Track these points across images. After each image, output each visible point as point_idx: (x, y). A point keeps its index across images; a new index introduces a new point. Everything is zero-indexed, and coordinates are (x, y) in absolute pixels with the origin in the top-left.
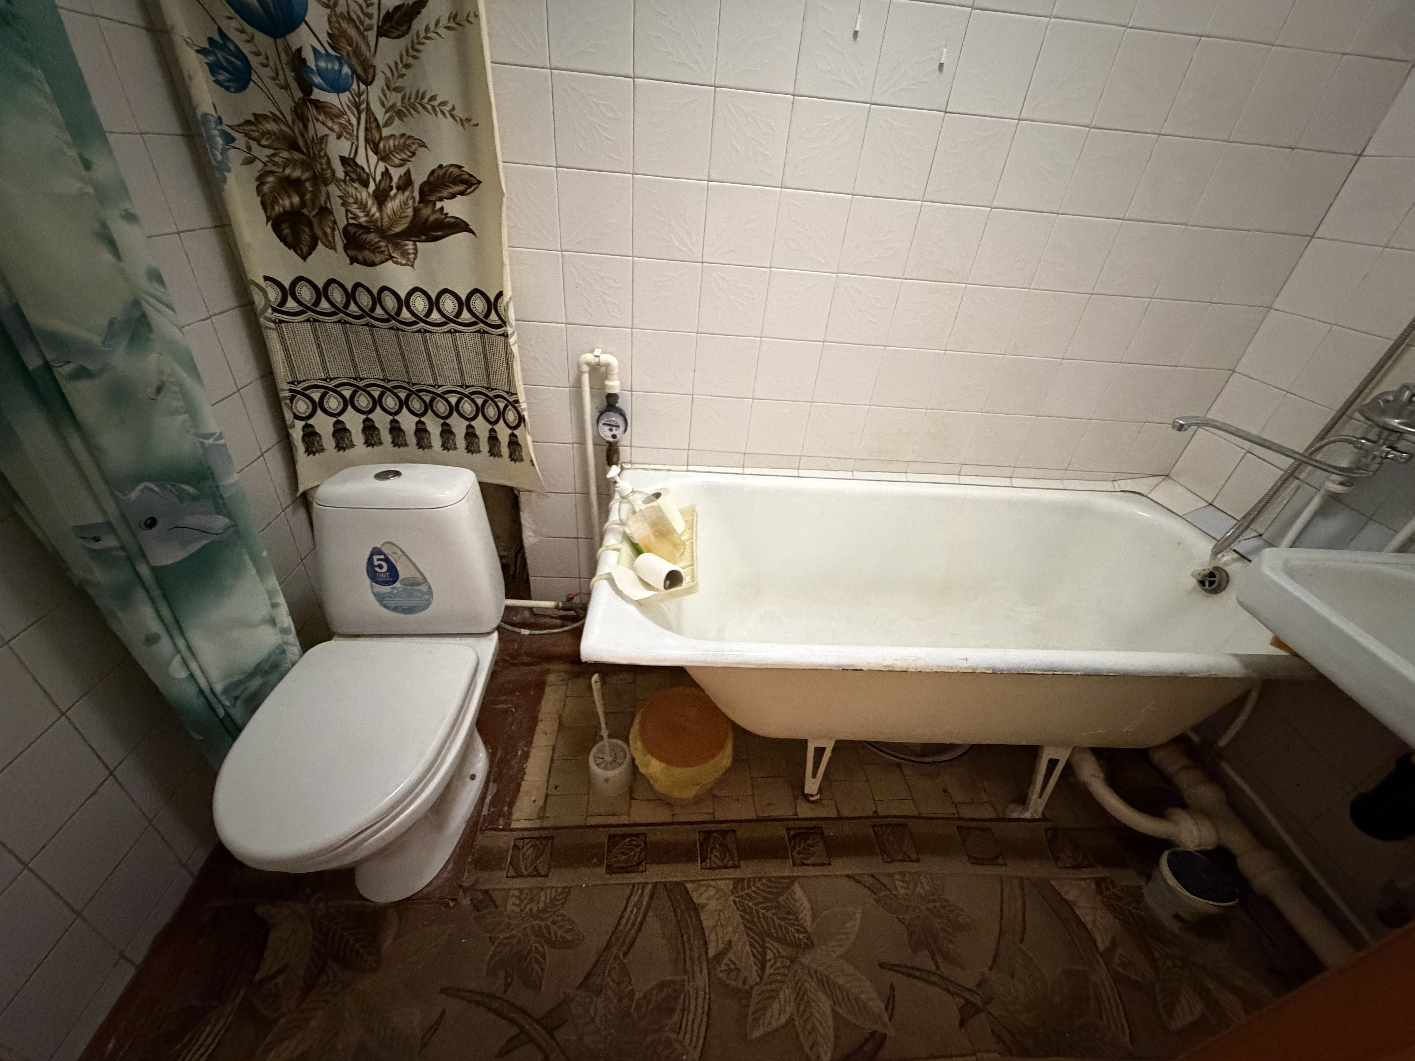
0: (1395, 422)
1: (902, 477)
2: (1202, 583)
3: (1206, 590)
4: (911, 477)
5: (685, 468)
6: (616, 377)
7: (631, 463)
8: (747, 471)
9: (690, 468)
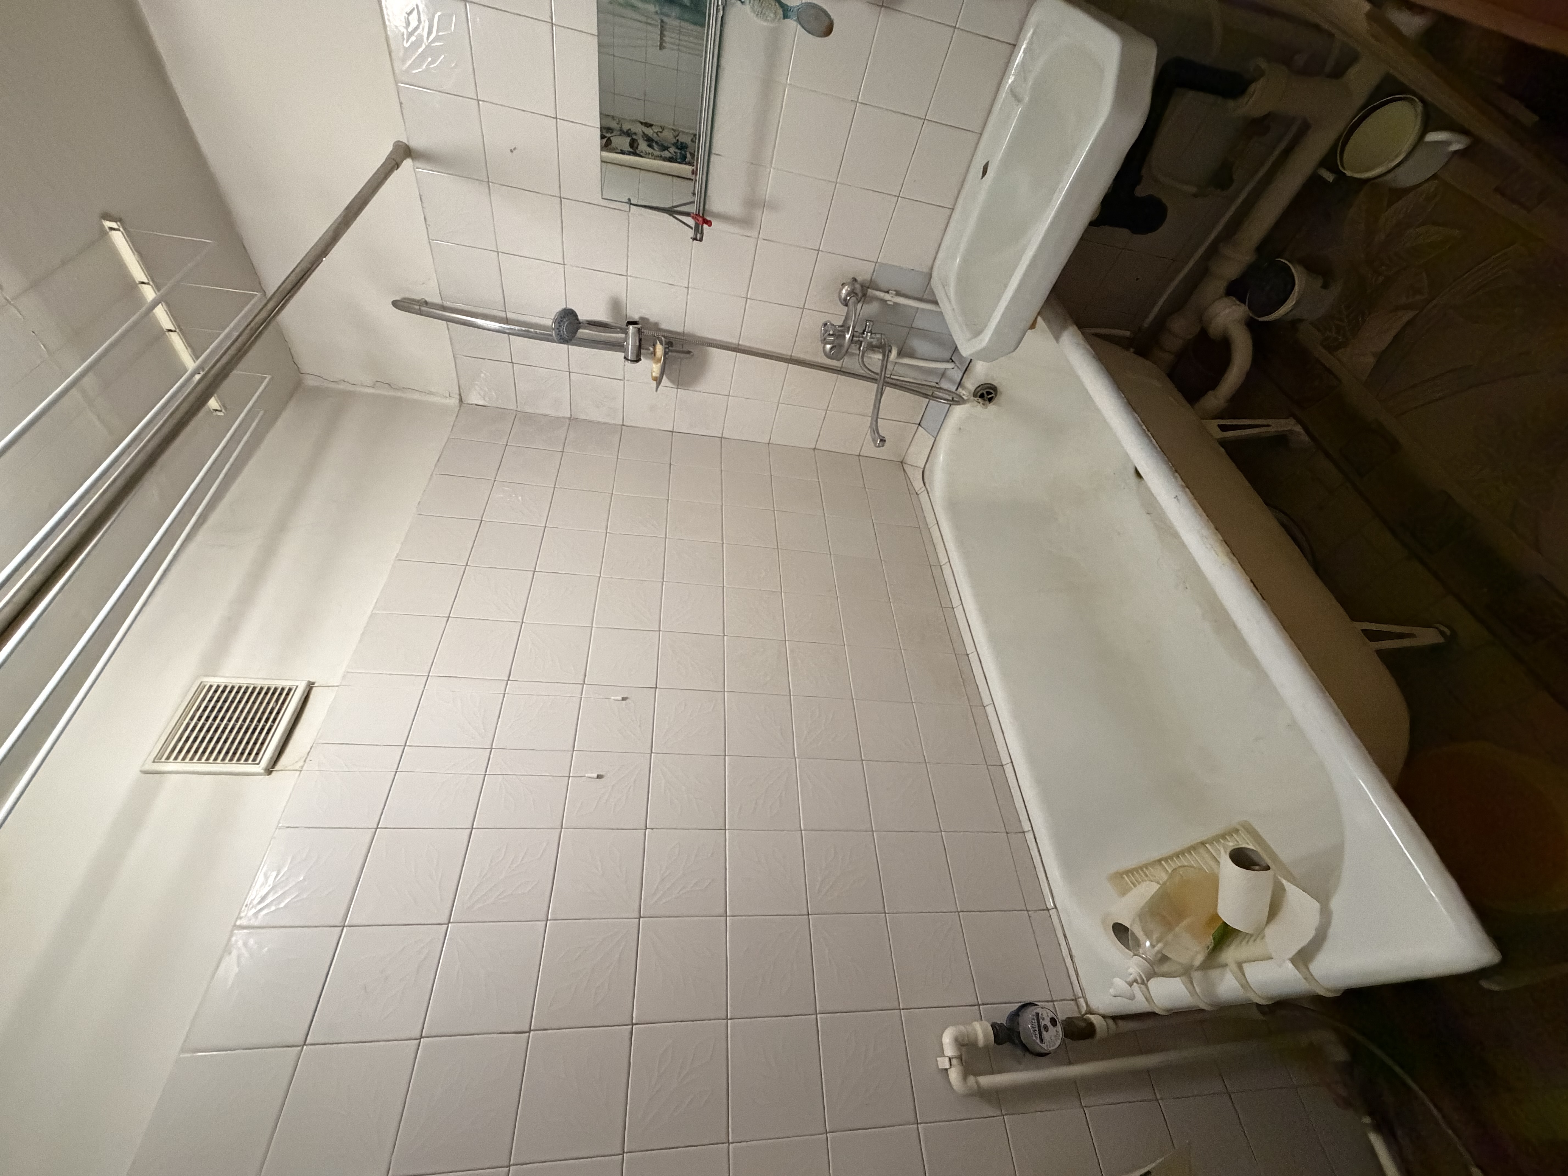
1: (973, 657)
2: (990, 400)
3: (996, 395)
4: (970, 649)
5: (1053, 912)
8: (1026, 827)
9: (1050, 904)
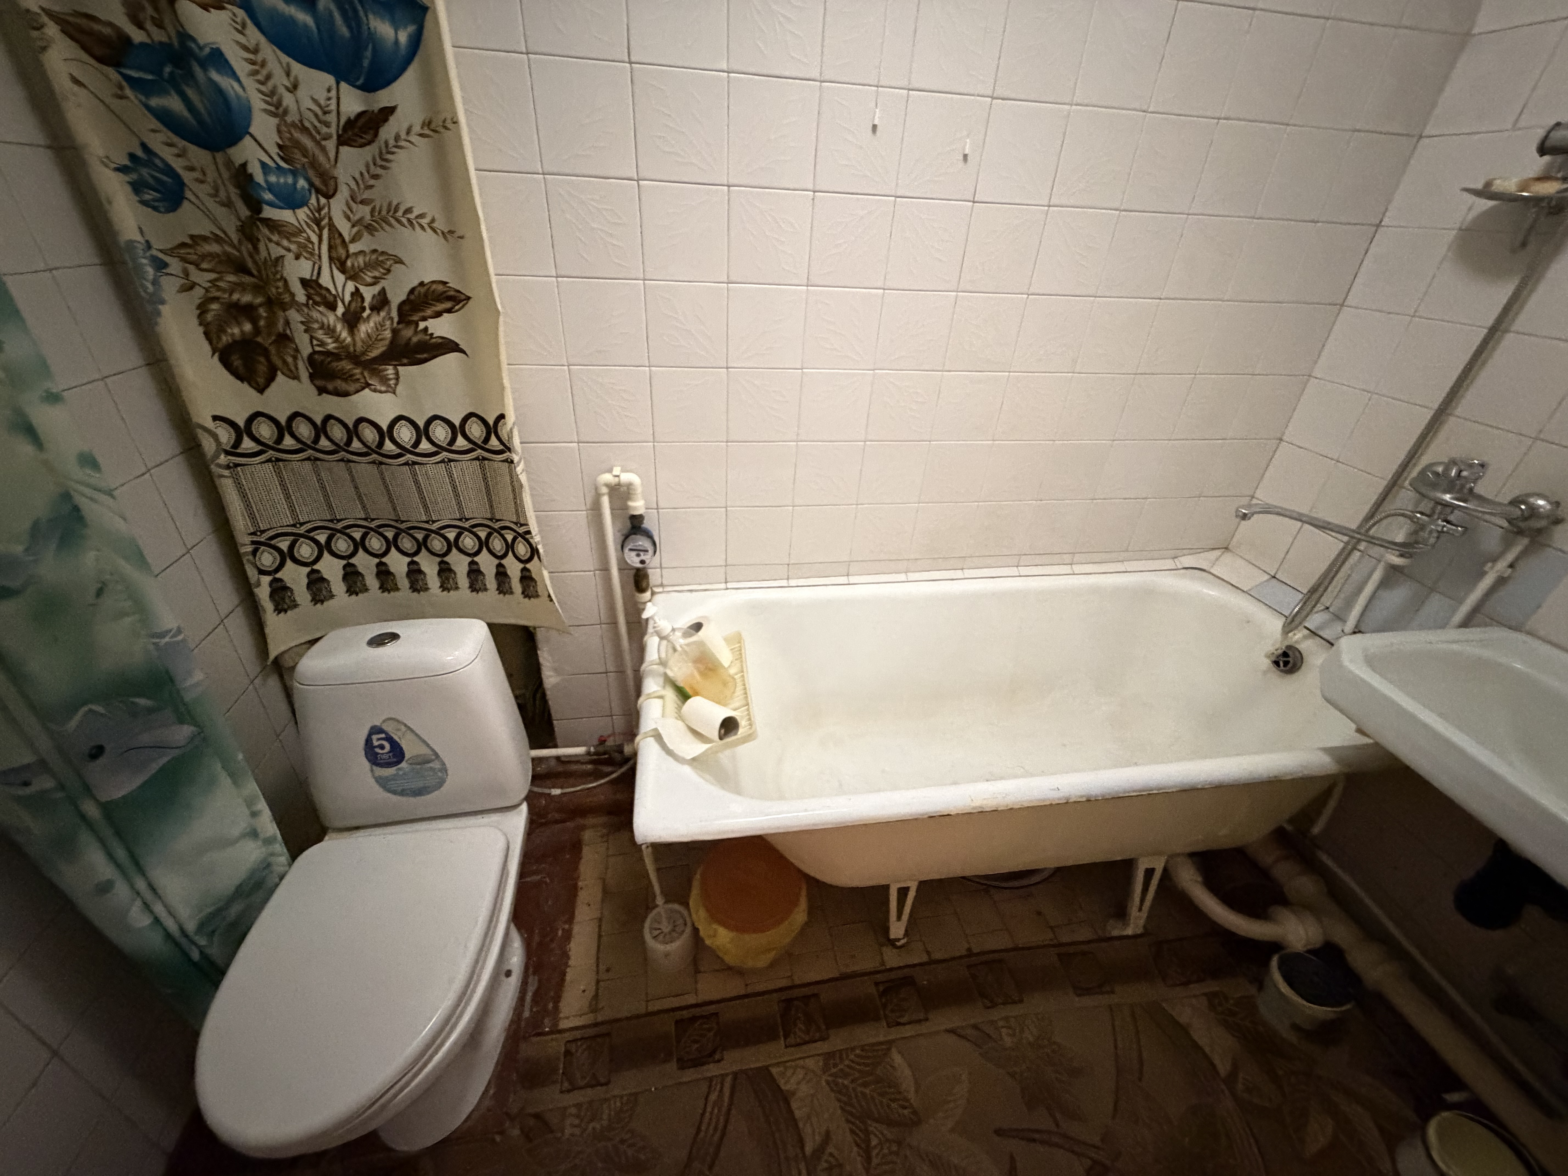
0: (1447, 497)
1: (959, 574)
2: (1276, 663)
3: (1282, 671)
4: (968, 573)
5: (723, 586)
6: (640, 496)
7: (662, 585)
8: (793, 582)
9: (729, 585)
